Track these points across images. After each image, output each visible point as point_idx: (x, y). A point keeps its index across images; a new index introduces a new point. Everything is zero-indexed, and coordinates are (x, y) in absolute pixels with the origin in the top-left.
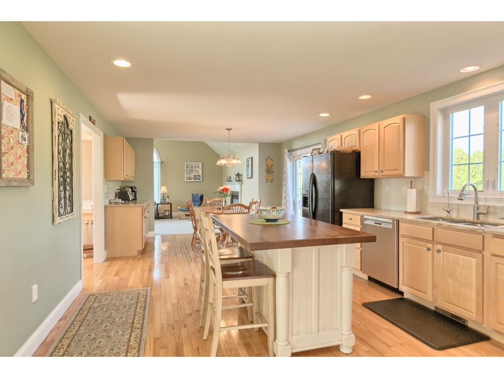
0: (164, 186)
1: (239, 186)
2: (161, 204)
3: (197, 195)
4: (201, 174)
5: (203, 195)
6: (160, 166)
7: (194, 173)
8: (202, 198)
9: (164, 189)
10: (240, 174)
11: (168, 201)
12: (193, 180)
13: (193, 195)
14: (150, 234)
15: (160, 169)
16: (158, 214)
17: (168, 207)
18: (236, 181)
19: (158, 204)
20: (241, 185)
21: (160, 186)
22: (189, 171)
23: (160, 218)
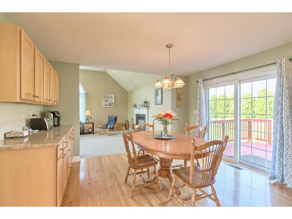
0: (88, 110)
1: (146, 110)
2: (86, 123)
3: (112, 117)
4: (113, 102)
5: (116, 117)
6: (85, 96)
7: (109, 102)
8: (116, 119)
9: (88, 113)
10: (147, 101)
11: (91, 121)
12: (108, 106)
13: (109, 116)
14: (76, 159)
15: (85, 98)
16: (84, 130)
17: (91, 126)
18: (144, 107)
19: (83, 124)
20: (148, 110)
21: (85, 110)
22: (106, 100)
23: (85, 134)
